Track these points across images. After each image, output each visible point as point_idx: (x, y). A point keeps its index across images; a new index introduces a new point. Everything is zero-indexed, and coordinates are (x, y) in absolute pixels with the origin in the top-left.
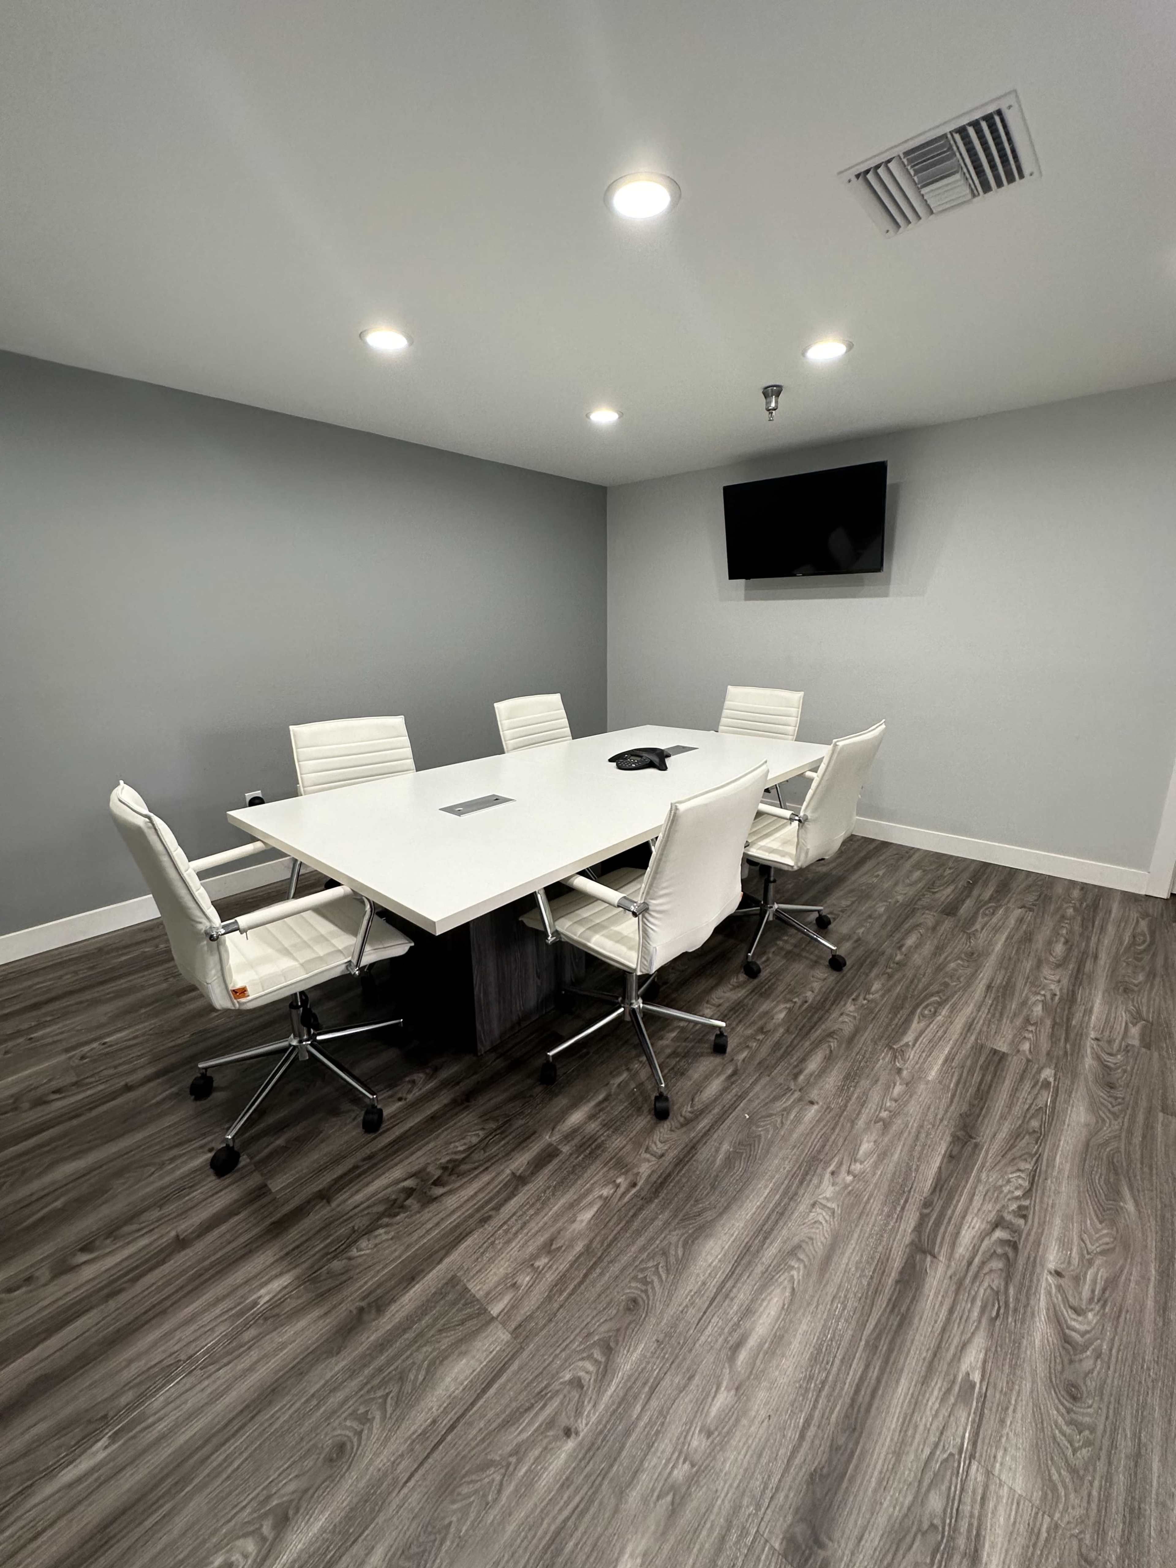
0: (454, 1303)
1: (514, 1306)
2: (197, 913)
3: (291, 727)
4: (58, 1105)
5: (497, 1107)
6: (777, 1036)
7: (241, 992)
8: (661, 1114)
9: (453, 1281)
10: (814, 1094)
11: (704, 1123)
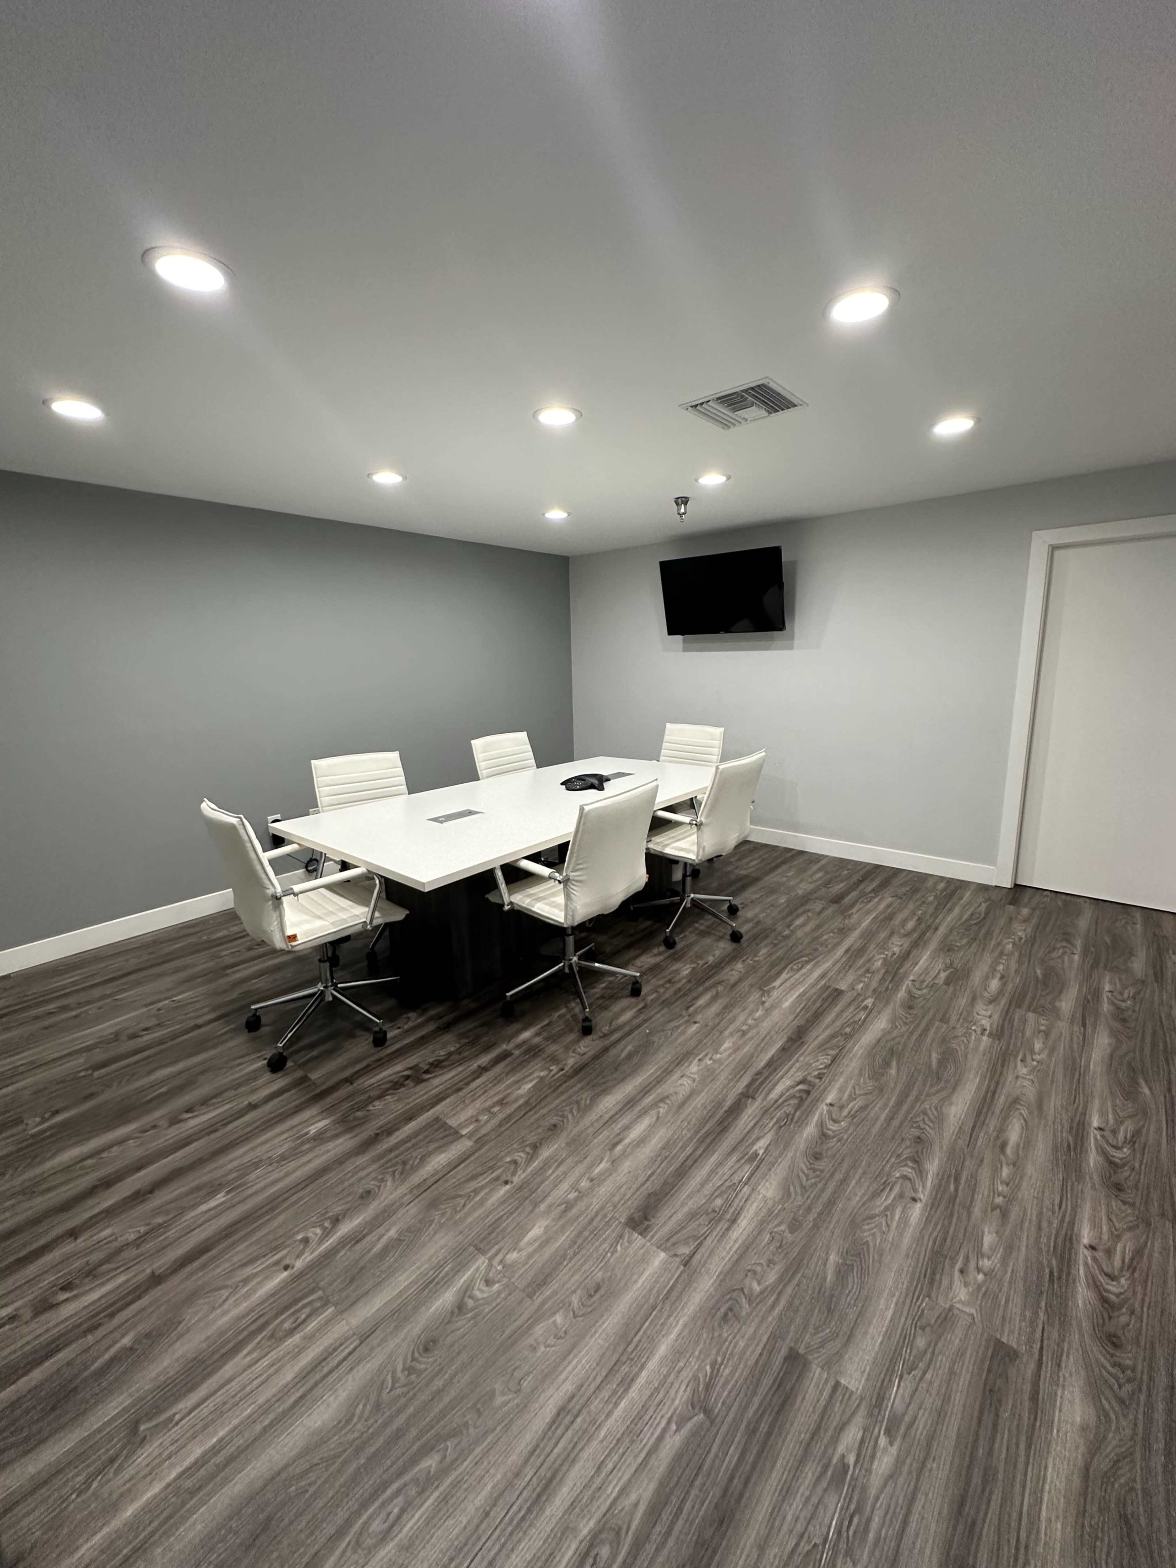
0: (437, 1130)
1: (476, 1130)
2: (267, 881)
3: (313, 761)
4: (147, 1038)
5: (471, 1030)
6: (679, 985)
7: (293, 938)
8: (587, 1031)
9: (437, 1120)
10: (699, 1018)
11: (616, 1036)
